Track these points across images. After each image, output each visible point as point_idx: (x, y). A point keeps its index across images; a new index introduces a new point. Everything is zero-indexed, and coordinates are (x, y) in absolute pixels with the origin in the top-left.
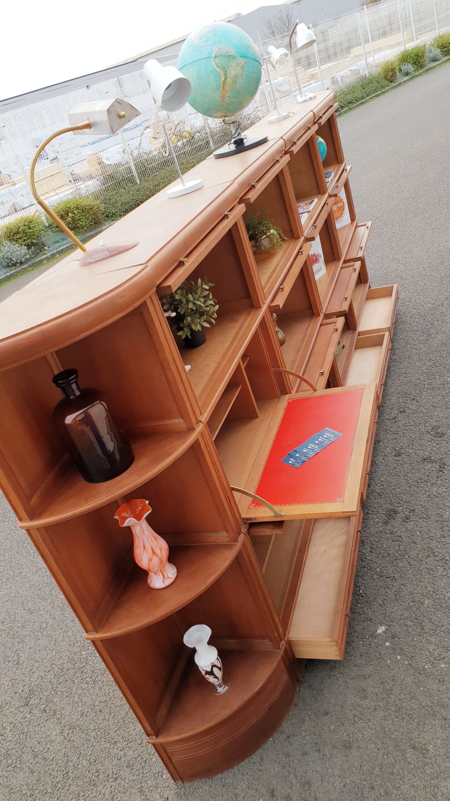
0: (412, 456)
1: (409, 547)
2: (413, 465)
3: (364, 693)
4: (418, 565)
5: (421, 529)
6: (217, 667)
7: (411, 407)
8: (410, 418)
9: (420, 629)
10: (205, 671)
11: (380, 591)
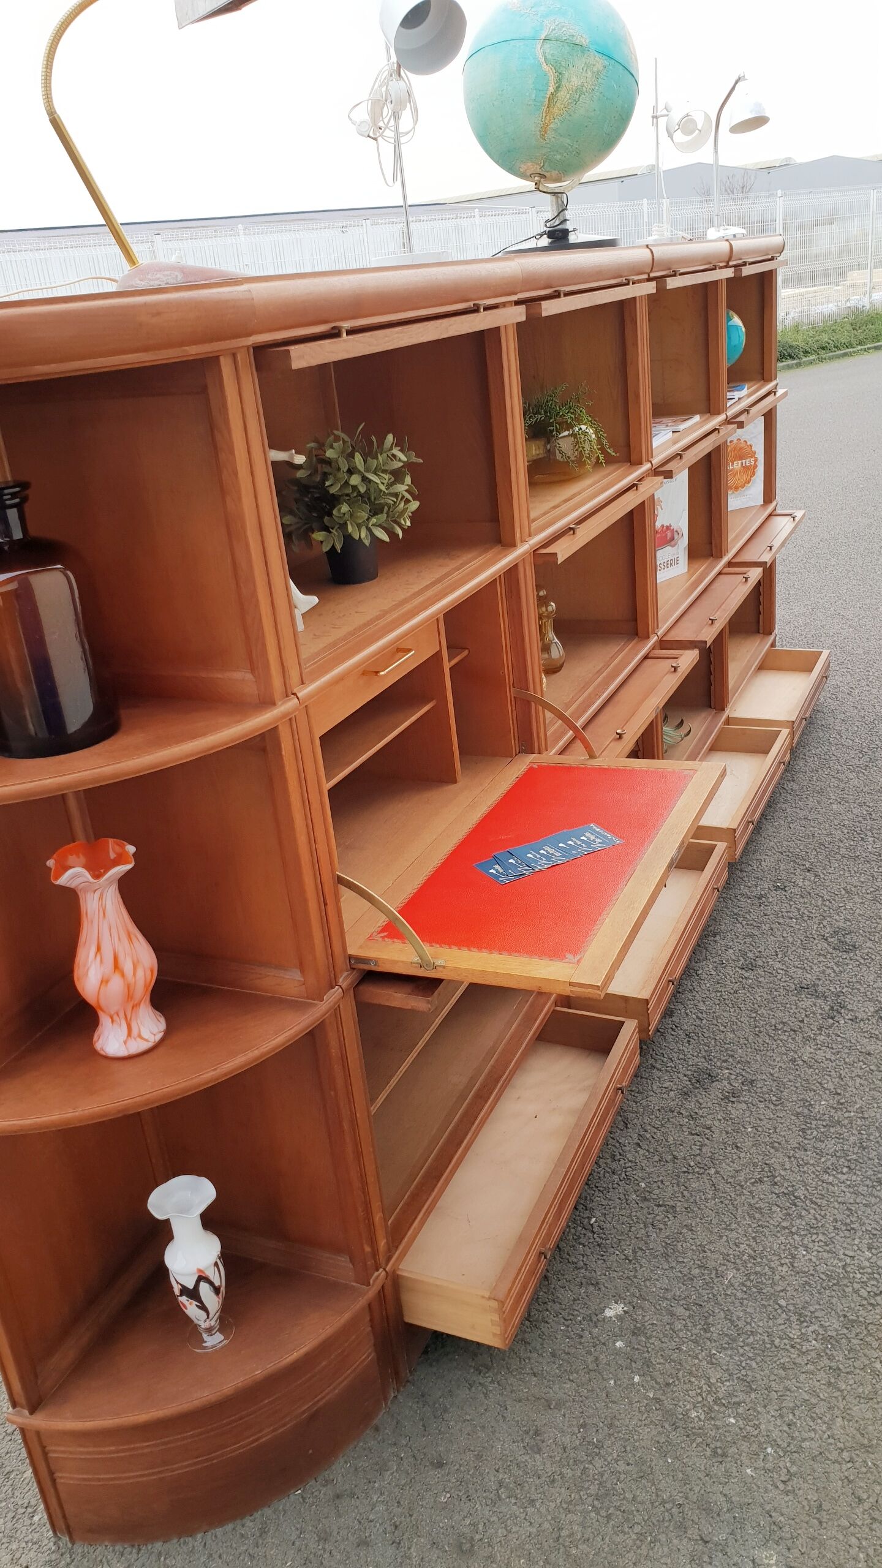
0: (776, 976)
1: (722, 1152)
2: (775, 993)
3: (538, 1438)
4: (733, 1196)
5: (759, 1122)
6: (211, 1283)
7: (801, 884)
8: (792, 903)
9: (701, 1329)
10: (181, 1285)
11: (633, 1229)
